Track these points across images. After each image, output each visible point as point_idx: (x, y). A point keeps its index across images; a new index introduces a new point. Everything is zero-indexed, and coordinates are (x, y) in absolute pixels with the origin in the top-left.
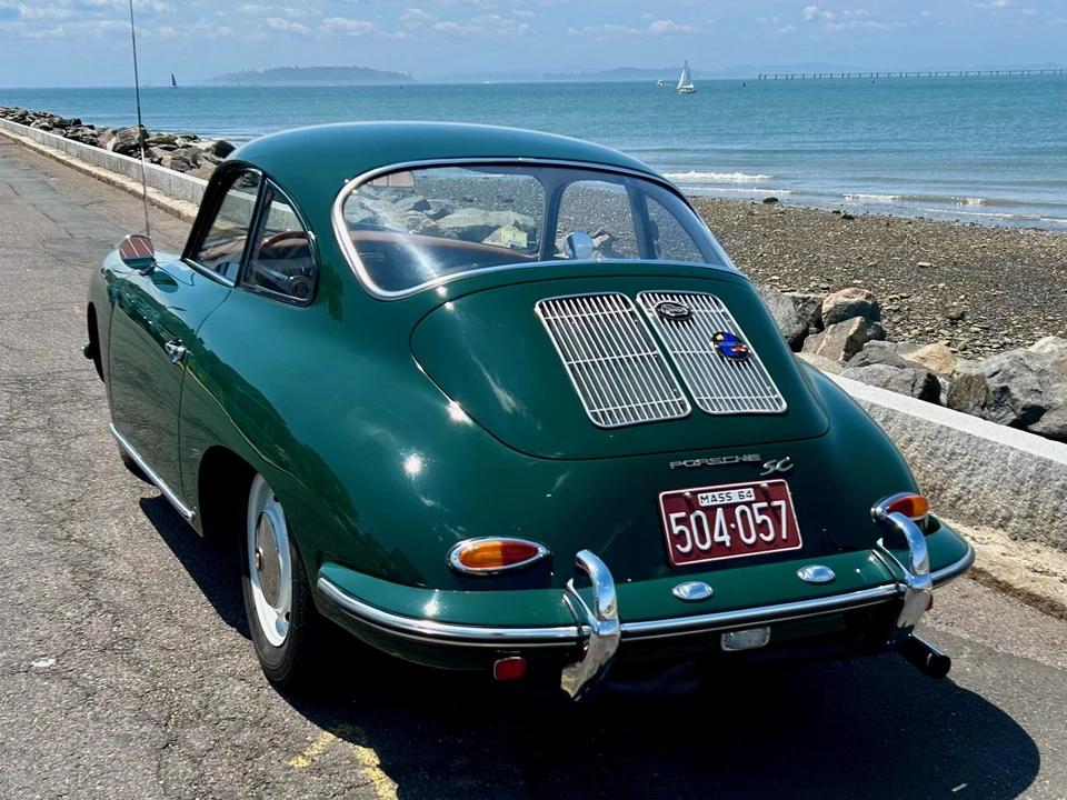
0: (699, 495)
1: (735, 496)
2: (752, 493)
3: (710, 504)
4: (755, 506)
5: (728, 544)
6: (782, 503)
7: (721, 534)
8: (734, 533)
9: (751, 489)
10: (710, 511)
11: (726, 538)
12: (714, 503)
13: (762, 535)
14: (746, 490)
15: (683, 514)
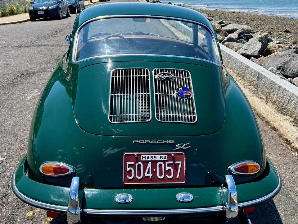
0: (142, 156)
1: (158, 158)
2: (167, 157)
3: (146, 160)
4: (167, 163)
5: (150, 178)
6: (180, 163)
7: (148, 173)
8: (154, 173)
9: (166, 156)
10: (146, 163)
11: (150, 175)
12: (148, 160)
13: (167, 176)
14: (164, 156)
15: (132, 163)
